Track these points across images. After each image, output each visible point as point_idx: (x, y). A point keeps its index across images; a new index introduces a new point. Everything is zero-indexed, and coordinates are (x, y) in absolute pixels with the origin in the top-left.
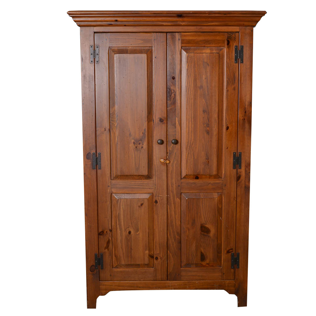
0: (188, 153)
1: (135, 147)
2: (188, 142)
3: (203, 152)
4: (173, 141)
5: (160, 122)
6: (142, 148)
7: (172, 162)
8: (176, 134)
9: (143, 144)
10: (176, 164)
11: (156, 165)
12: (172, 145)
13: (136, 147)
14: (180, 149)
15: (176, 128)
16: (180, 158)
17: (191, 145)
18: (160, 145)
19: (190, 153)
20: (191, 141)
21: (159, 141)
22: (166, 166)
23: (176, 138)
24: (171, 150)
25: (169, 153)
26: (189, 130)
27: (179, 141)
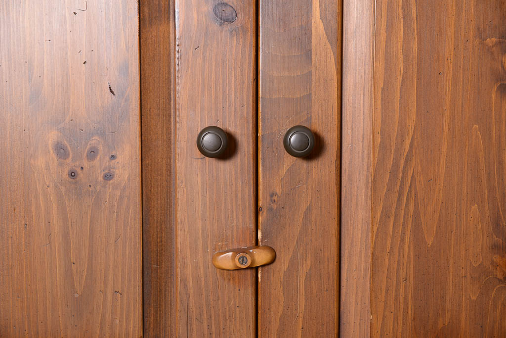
0: (386, 215)
1: (65, 176)
2: (384, 147)
3: (475, 207)
4: (293, 139)
5: (214, 26)
6: (108, 177)
7: (283, 263)
8: (309, 95)
9: (113, 157)
10: (308, 277)
11: (191, 284)
12: (289, 160)
13: (73, 174)
14: (334, 189)
15: (309, 57)
16: (334, 241)
17: (403, 161)
18: (213, 161)
19: (396, 215)
20: (401, 136)
21: (208, 139)
22: (250, 290)
23: (309, 119)
24: (279, 191)
25: (270, 210)
26: (388, 69)
27: (330, 138)
